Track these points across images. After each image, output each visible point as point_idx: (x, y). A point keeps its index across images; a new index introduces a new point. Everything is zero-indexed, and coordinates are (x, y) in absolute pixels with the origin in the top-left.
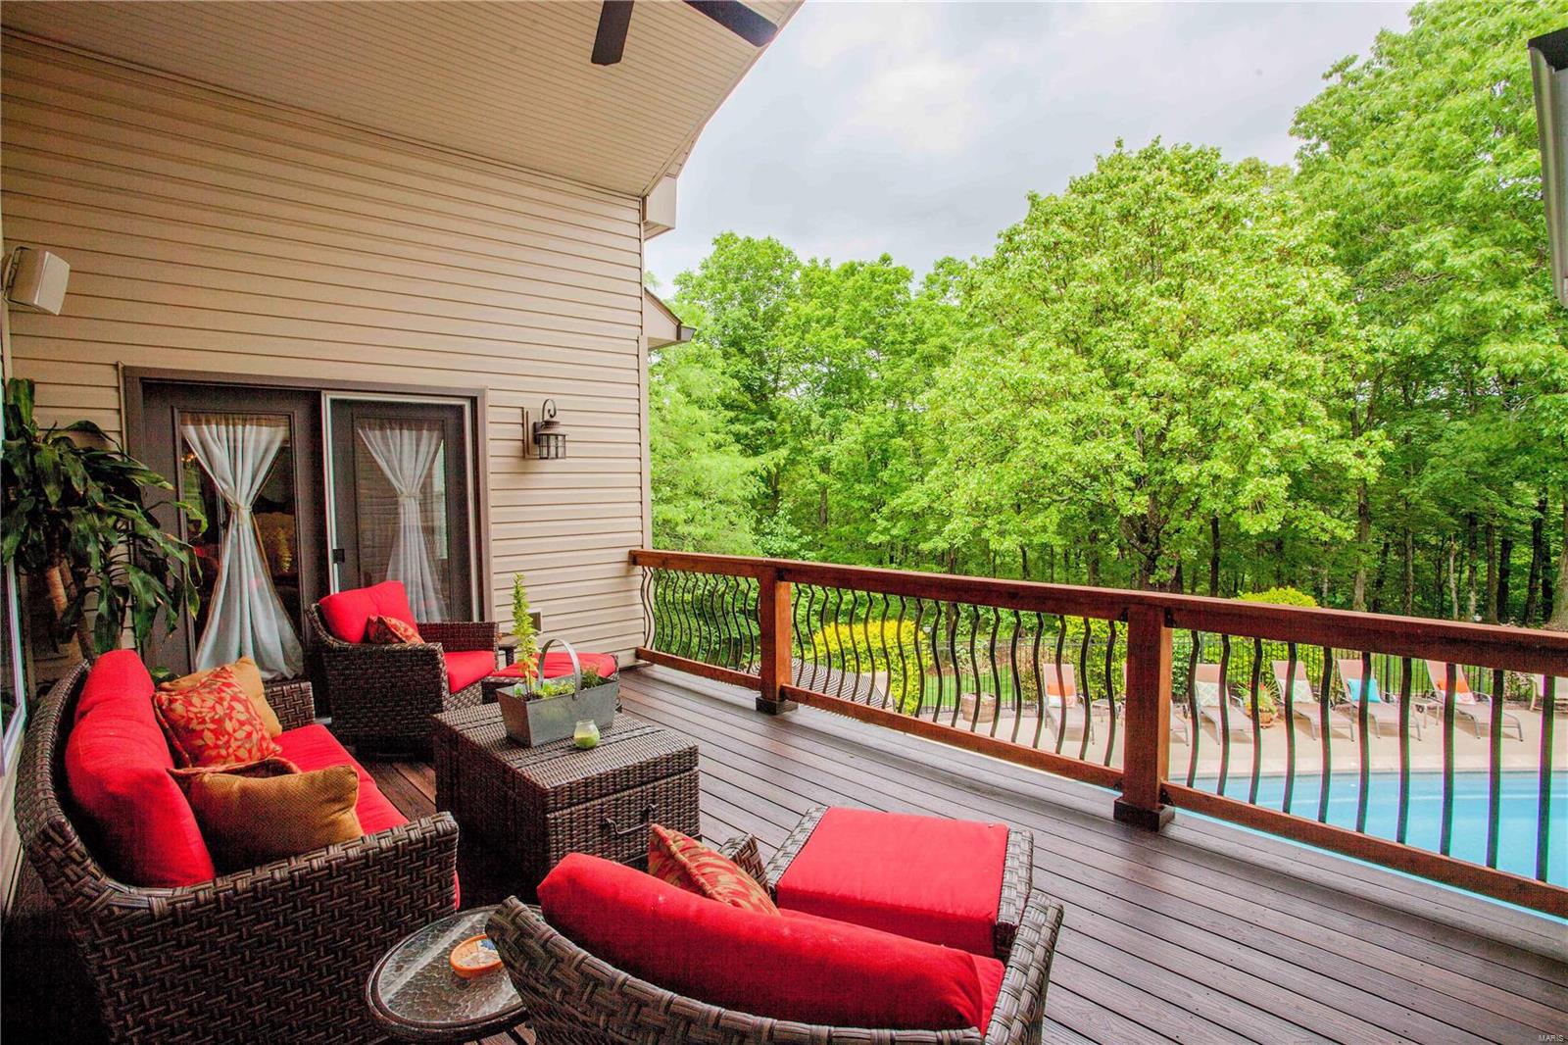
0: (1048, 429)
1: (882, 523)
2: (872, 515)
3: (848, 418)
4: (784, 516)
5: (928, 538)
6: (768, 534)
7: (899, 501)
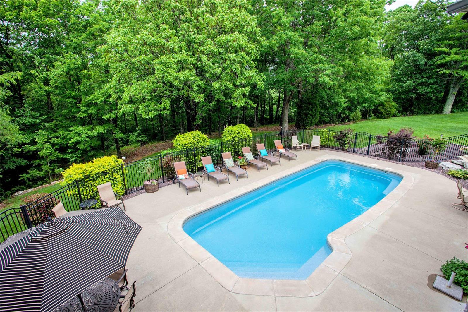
0: (168, 65)
1: (83, 108)
2: (78, 105)
3: (56, 60)
4: (28, 107)
5: (105, 113)
6: (20, 116)
7: (90, 98)
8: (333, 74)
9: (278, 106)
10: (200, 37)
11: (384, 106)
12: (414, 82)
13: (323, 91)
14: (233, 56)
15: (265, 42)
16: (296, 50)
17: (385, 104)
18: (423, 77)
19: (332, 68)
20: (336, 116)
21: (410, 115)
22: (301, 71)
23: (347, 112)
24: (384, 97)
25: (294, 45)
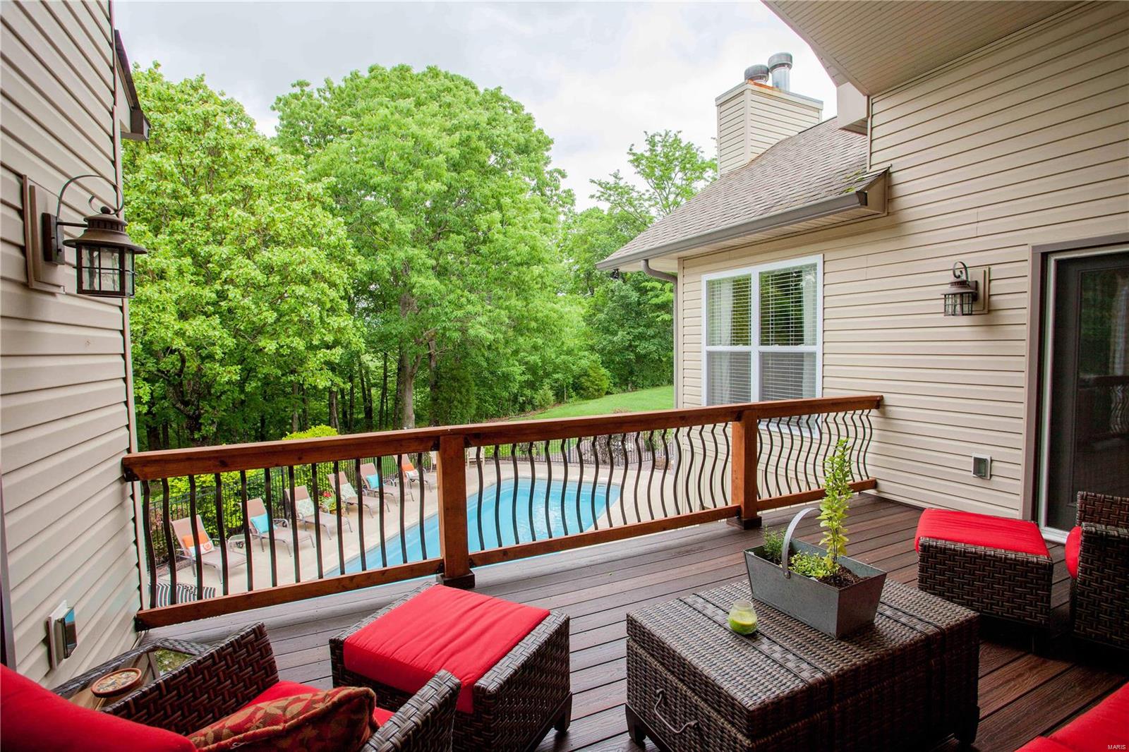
8: (493, 321)
9: (385, 389)
10: (225, 251)
11: (589, 376)
12: (628, 333)
13: (478, 353)
14: (301, 290)
15: (363, 265)
16: (422, 280)
17: (591, 372)
18: (639, 325)
19: (490, 311)
20: (509, 400)
21: (633, 391)
22: (435, 318)
23: (528, 392)
24: (587, 361)
25: (419, 272)
